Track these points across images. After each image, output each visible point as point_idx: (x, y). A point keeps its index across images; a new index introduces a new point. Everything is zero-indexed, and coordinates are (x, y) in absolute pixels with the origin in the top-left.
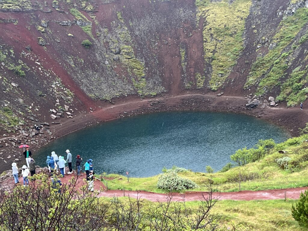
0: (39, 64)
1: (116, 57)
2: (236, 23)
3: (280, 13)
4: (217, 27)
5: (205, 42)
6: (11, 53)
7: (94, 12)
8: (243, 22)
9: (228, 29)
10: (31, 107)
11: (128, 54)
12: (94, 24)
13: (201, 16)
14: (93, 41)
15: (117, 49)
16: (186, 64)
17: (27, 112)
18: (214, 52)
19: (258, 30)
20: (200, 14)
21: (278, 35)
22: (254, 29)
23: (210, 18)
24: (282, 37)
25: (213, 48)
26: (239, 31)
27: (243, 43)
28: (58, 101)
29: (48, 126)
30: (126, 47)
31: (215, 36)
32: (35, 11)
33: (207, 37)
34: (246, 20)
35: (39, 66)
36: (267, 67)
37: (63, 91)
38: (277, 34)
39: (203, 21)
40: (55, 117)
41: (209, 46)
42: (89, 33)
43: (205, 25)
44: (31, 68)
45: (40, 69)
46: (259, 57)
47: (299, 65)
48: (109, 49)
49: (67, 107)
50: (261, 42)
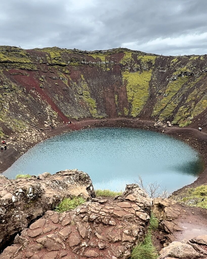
0: (39, 97)
1: (80, 96)
2: (144, 83)
3: (167, 80)
4: (134, 85)
5: (128, 92)
6: (24, 90)
7: (69, 74)
8: (148, 83)
9: (139, 86)
10: (33, 119)
11: (87, 95)
12: (69, 80)
13: (125, 79)
14: (68, 88)
15: (81, 93)
16: (118, 102)
17: (31, 121)
18: (133, 97)
19: (156, 87)
22: (154, 86)
23: (129, 80)
24: (170, 91)
25: (132, 95)
26: (146, 87)
27: (149, 93)
28: (49, 117)
30: (86, 92)
31: (133, 89)
32: (39, 71)
33: (129, 90)
36: (164, 106)
37: (51, 112)
38: (167, 90)
39: (126, 82)
40: (47, 126)
41: (130, 94)
42: (67, 84)
44: (35, 99)
45: (40, 99)
46: (158, 101)
47: (183, 105)
48: (76, 92)
49: (53, 121)
50: (158, 93)
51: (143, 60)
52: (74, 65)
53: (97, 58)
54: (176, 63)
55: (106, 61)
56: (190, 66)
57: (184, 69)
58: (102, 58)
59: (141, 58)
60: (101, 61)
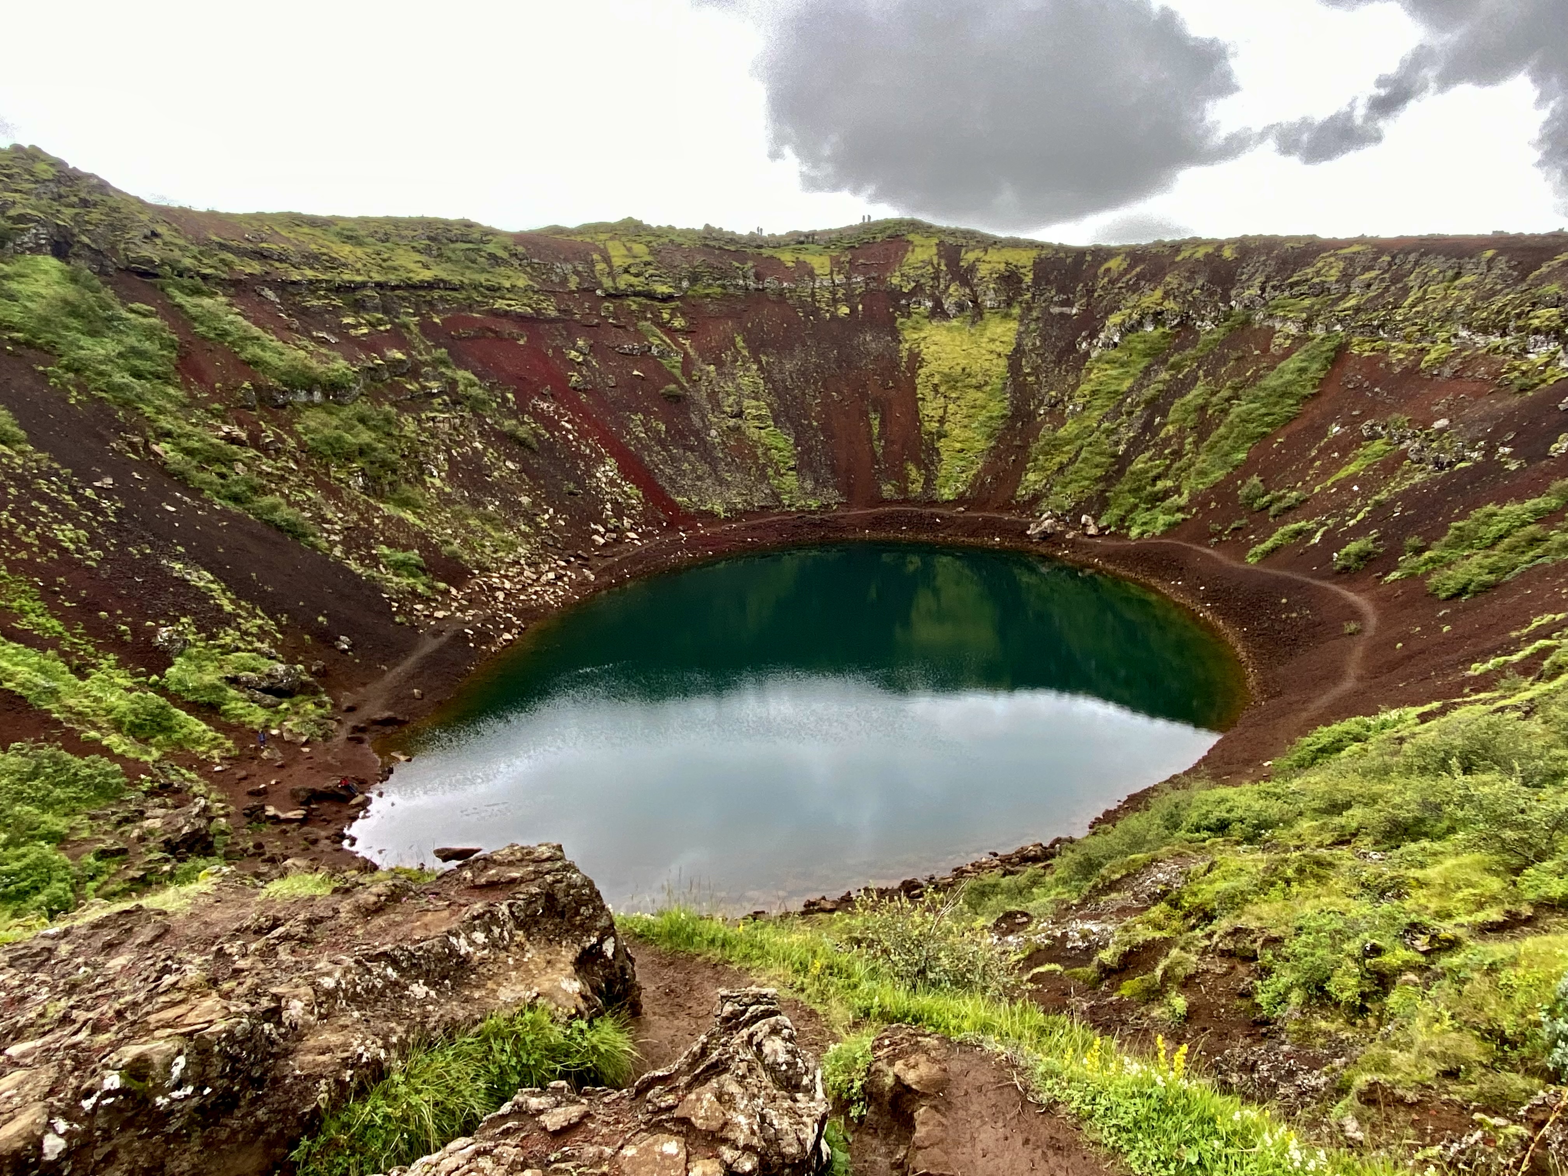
0: (569, 426)
1: (732, 422)
2: (987, 364)
3: (1084, 345)
4: (947, 370)
5: (923, 399)
6: (508, 400)
7: (686, 332)
8: (1004, 362)
9: (969, 375)
10: (547, 517)
11: (759, 418)
12: (686, 354)
13: (910, 349)
14: (682, 388)
15: (736, 409)
16: (883, 443)
17: (537, 525)
18: (942, 421)
19: (1037, 377)
20: (907, 346)
21: (1086, 388)
22: (1028, 374)
23: (928, 352)
24: (1094, 393)
25: (941, 412)
26: (994, 379)
27: (1007, 403)
28: (609, 506)
29: (587, 559)
30: (754, 403)
31: (942, 389)
32: (564, 321)
33: (926, 392)
34: (1008, 357)
35: (568, 431)
36: (1068, 452)
37: (619, 486)
38: (1082, 387)
39: (916, 360)
40: (602, 541)
41: (931, 408)
42: (677, 372)
43: (920, 367)
44: (553, 435)
45: (570, 437)
46: (1045, 433)
47: (1147, 448)
48: (717, 406)
49: (627, 523)
50: (1046, 401)
51: (983, 270)
52: (708, 295)
53: (798, 262)
54: (1122, 275)
55: (835, 276)
56: (1181, 285)
57: (1151, 298)
58: (820, 263)
59: (978, 260)
60: (812, 275)
